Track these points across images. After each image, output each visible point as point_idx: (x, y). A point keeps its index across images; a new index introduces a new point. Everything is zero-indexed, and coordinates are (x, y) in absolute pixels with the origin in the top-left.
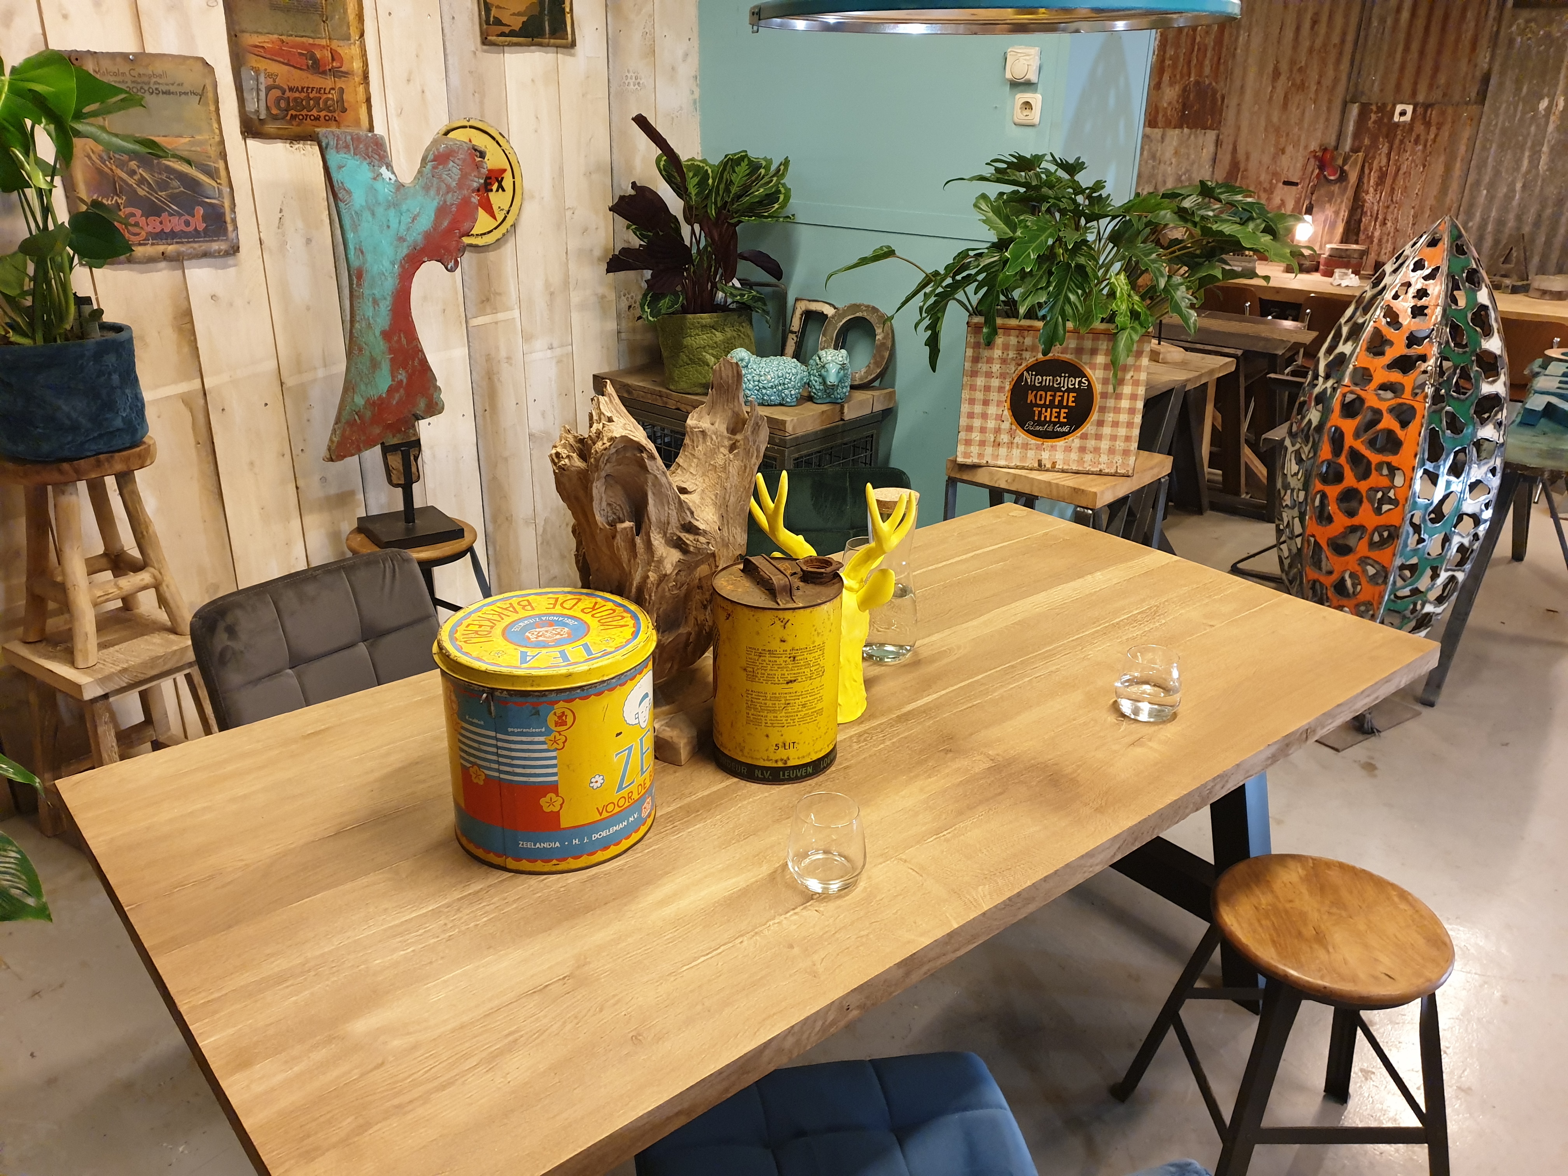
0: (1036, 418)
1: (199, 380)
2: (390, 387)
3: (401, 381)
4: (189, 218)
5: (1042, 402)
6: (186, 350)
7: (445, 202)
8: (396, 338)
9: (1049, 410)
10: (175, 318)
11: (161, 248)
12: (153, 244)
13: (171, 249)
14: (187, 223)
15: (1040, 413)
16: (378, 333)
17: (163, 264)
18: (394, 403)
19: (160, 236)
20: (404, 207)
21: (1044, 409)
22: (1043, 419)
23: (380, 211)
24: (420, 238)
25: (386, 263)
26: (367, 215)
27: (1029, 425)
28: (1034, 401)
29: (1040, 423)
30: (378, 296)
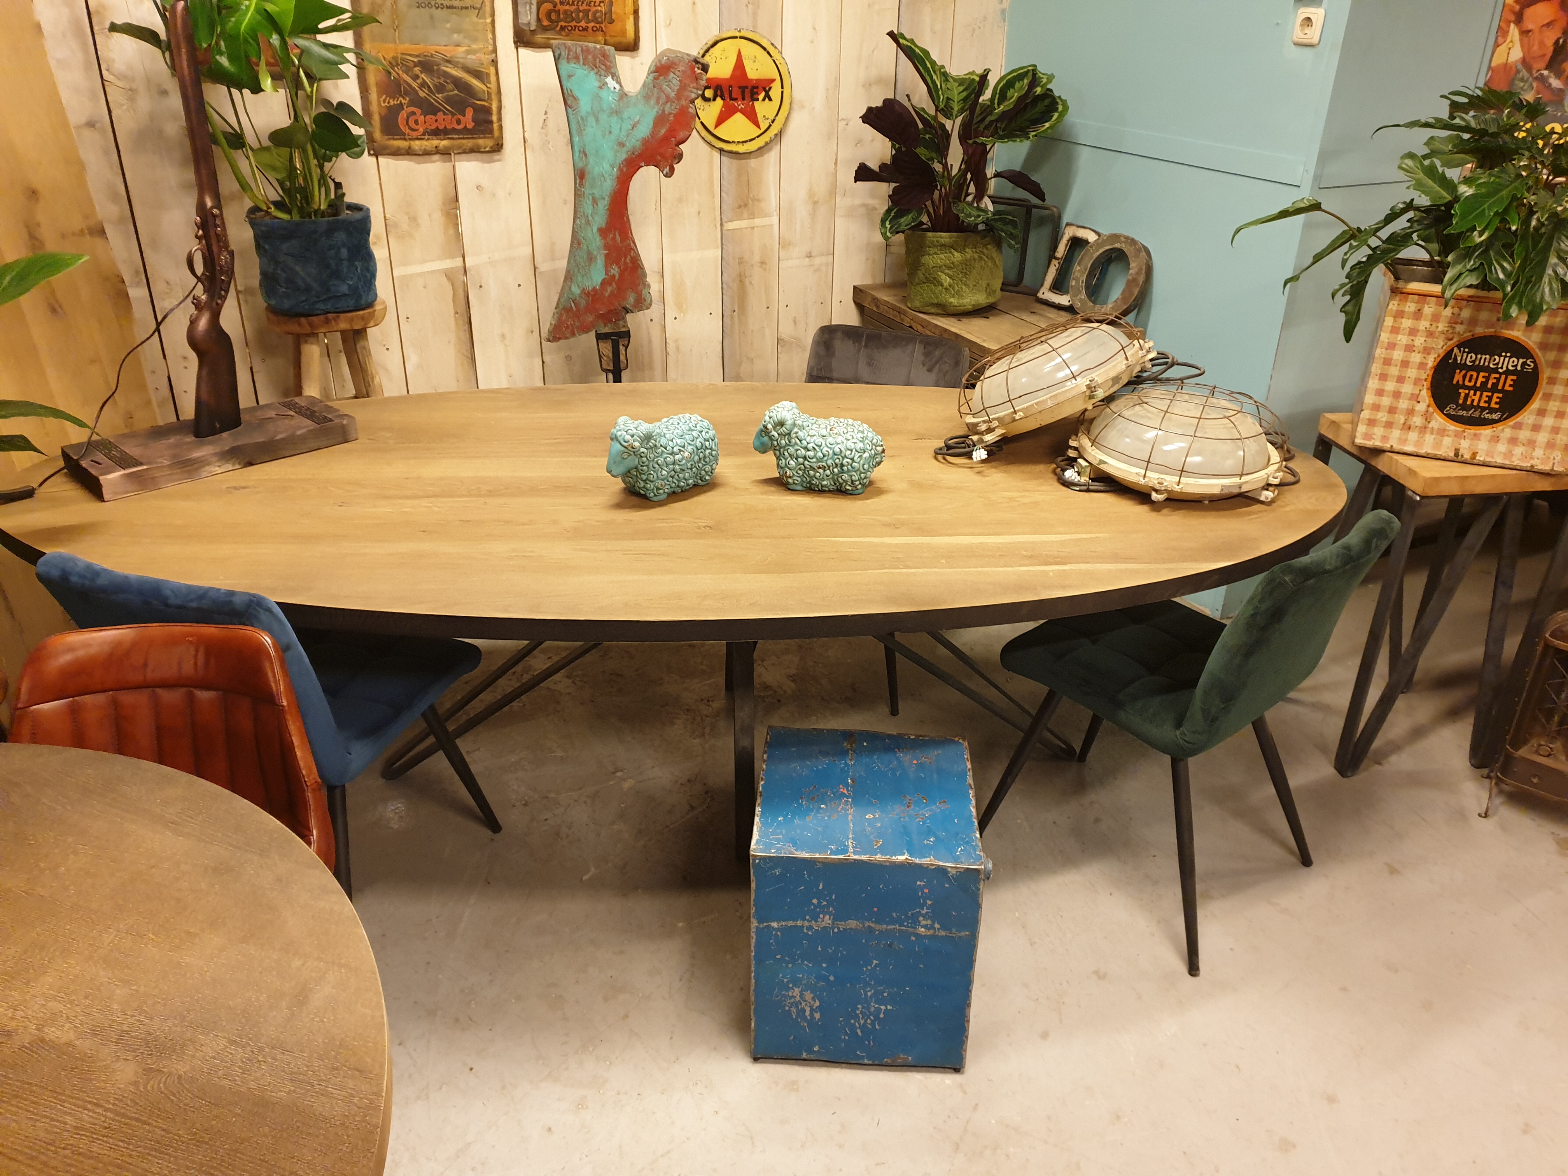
0: (1461, 402)
1: (461, 259)
2: (604, 280)
3: (614, 275)
4: (461, 117)
5: (1472, 384)
6: (451, 231)
7: (664, 111)
8: (611, 236)
9: (1478, 393)
10: (444, 204)
11: (435, 142)
12: (428, 139)
13: (444, 143)
14: (459, 122)
15: (1467, 395)
16: (595, 230)
17: (437, 157)
18: (607, 295)
19: (436, 133)
20: (625, 115)
21: (1472, 392)
22: (1469, 403)
23: (603, 117)
24: (638, 144)
25: (607, 167)
26: (591, 120)
27: (1451, 409)
28: (1461, 382)
29: (1464, 407)
30: (597, 195)
